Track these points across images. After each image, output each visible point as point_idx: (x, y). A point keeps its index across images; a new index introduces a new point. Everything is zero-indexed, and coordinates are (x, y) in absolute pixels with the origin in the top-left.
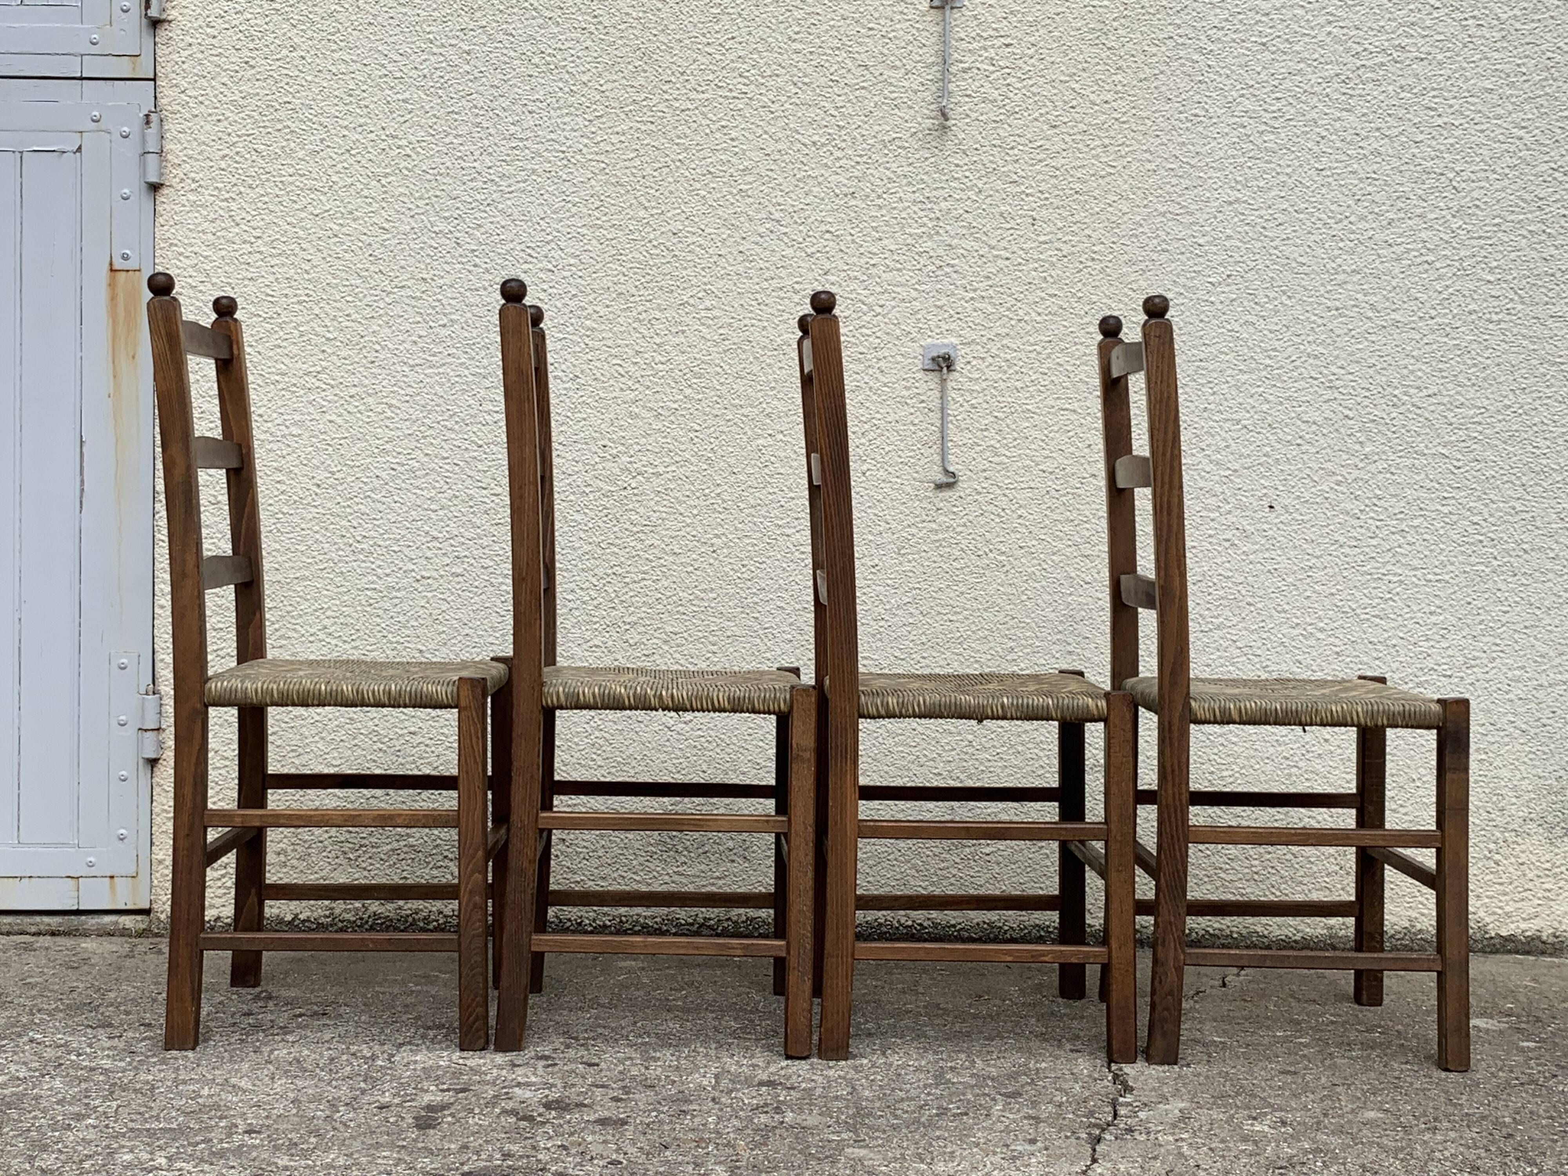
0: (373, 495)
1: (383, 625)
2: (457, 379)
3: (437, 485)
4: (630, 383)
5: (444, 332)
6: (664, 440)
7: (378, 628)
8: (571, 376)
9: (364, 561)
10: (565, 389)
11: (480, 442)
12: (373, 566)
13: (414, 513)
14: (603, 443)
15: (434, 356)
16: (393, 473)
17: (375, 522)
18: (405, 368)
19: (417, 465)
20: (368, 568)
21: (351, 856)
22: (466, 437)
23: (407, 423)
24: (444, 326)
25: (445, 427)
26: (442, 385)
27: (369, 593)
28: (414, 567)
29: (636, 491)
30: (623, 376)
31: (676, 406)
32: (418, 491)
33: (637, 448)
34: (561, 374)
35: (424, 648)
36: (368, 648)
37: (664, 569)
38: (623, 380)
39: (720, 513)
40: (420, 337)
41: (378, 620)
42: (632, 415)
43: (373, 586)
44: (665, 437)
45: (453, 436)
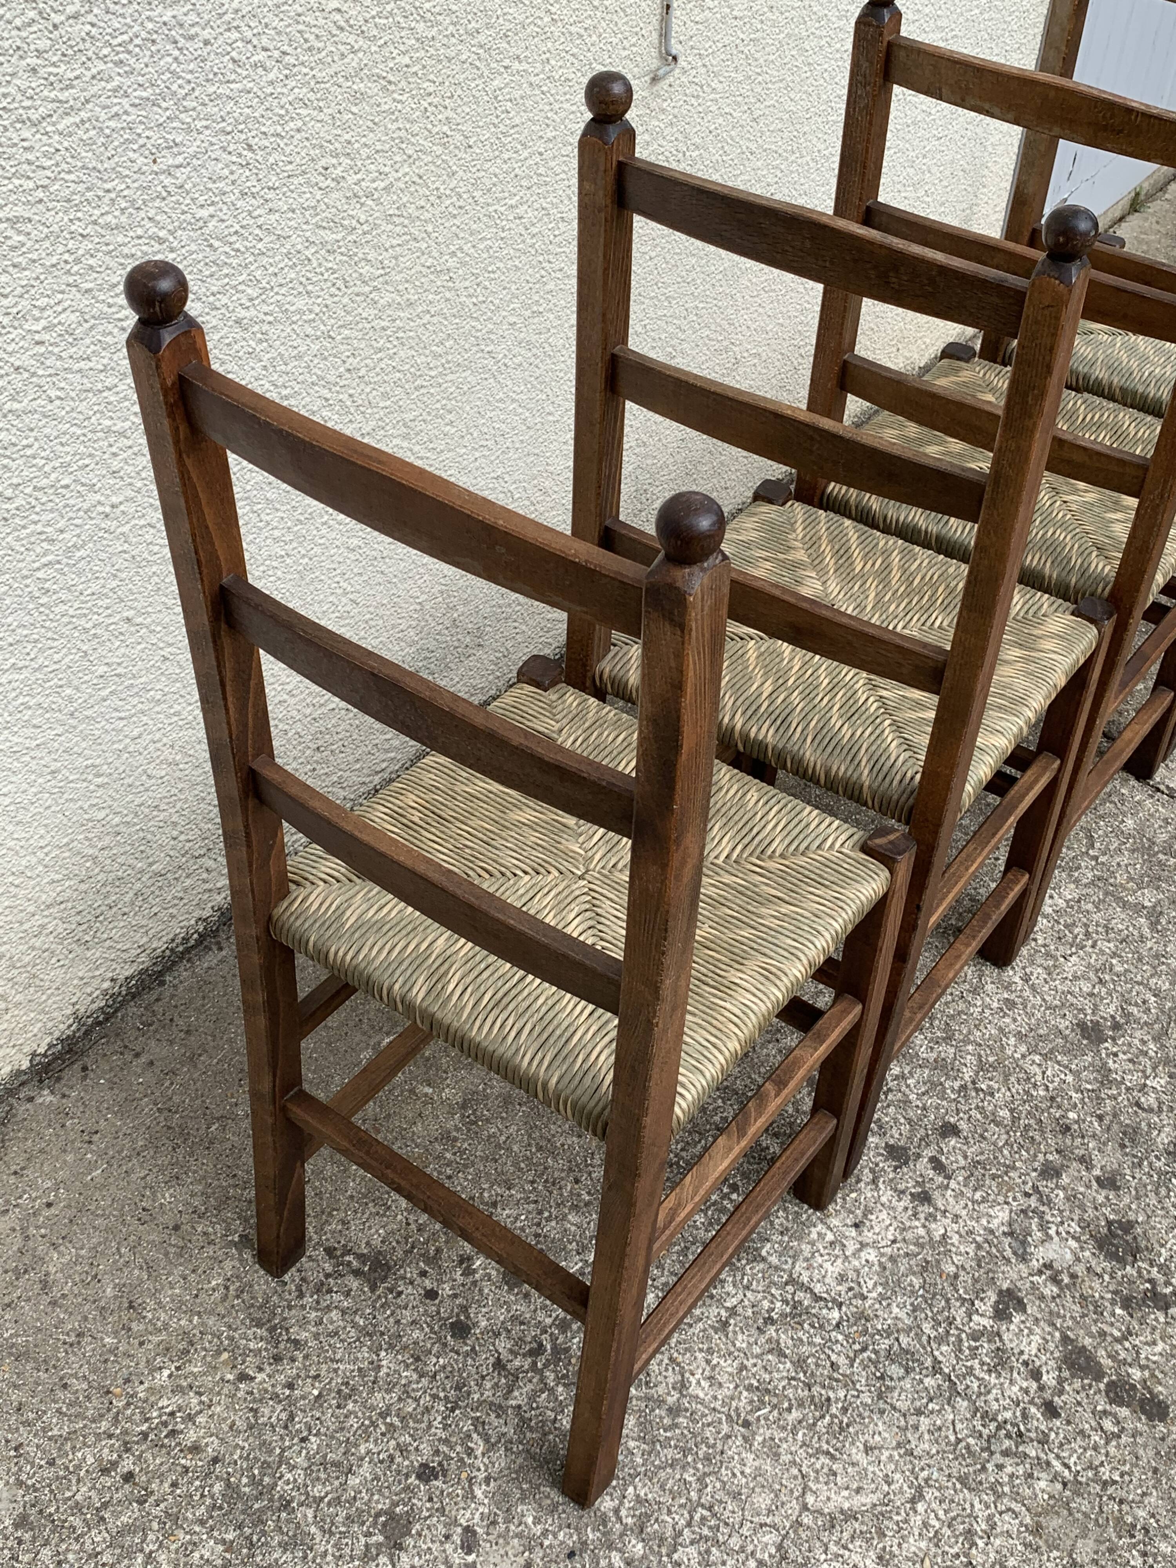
0: (16, 406)
1: (71, 612)
2: (112, 124)
3: (109, 339)
4: (351, 39)
5: (80, 29)
6: (395, 126)
7: (65, 620)
8: (276, 54)
9: (24, 527)
10: (272, 83)
11: (162, 234)
12: (39, 528)
13: (82, 407)
14: (323, 162)
15: (67, 88)
16: (42, 349)
17: (29, 452)
18: (26, 134)
19: (73, 317)
20: (32, 534)
21: (87, 938)
22: (140, 231)
23: (47, 244)
24: (75, 16)
25: (107, 226)
26: (87, 144)
27: (40, 574)
28: (98, 497)
29: (366, 227)
30: (342, 29)
31: (406, 60)
32: (82, 364)
33: (365, 152)
34: (261, 56)
35: (131, 613)
36: (57, 657)
37: (400, 334)
38: (343, 36)
39: (455, 216)
40: (39, 53)
41: (63, 608)
42: (358, 97)
43: (44, 560)
44: (396, 120)
45: (120, 239)
